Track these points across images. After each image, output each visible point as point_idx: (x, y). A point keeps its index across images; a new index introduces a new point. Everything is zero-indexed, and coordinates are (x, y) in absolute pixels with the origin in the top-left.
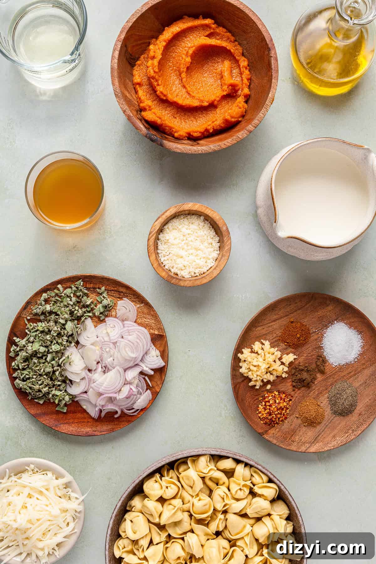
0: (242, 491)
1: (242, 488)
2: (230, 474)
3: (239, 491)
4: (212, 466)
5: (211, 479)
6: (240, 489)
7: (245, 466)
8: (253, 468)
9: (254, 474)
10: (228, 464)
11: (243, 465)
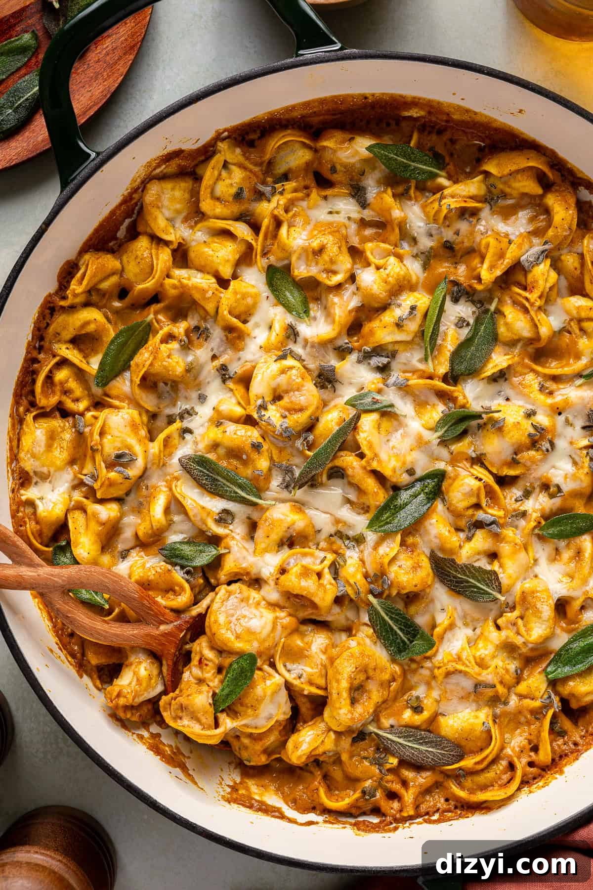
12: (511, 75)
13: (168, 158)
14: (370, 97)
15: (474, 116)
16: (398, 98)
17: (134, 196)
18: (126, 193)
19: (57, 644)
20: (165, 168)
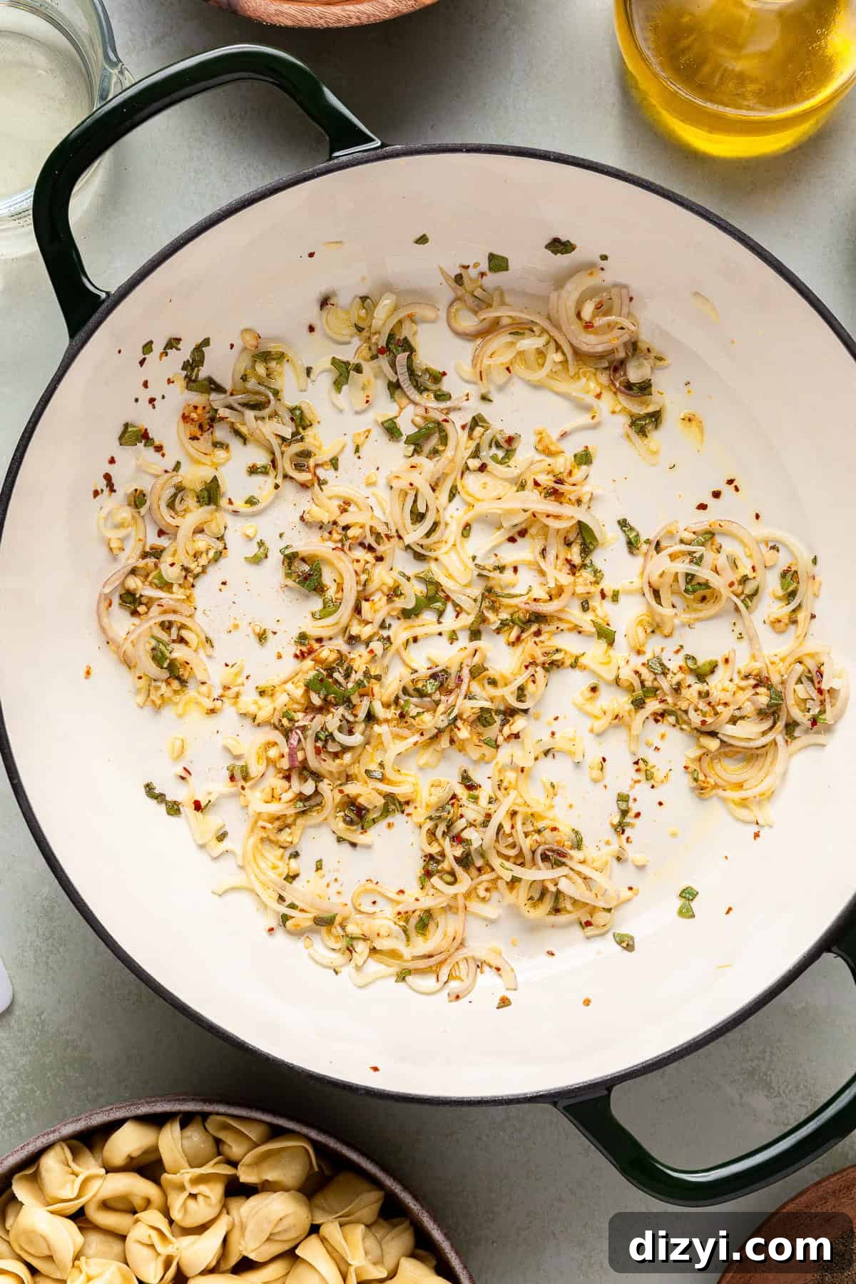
0: (200, 1198)
1: (194, 1191)
2: (149, 1166)
3: (191, 1203)
4: (89, 1166)
5: (106, 1205)
6: (193, 1196)
7: (183, 1126)
8: (213, 1118)
9: (221, 1135)
10: (128, 1141)
11: (177, 1127)
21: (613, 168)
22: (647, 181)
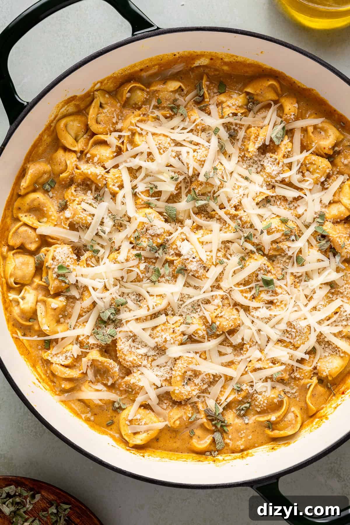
12: (254, 33)
13: (68, 101)
14: (177, 54)
15: (236, 58)
16: (192, 53)
17: (52, 125)
18: (47, 124)
19: (37, 379)
20: (67, 108)
21: (269, 37)
22: (285, 43)
